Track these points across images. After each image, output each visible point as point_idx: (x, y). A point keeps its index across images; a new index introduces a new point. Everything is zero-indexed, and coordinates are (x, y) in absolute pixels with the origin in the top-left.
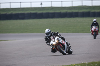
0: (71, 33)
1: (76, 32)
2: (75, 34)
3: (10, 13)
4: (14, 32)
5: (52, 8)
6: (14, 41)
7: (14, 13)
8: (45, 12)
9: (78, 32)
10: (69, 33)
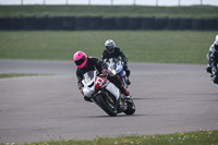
0: (175, 65)
1: (185, 62)
2: (183, 65)
3: (43, 14)
4: (50, 57)
5: (135, 8)
6: (50, 77)
7: (52, 15)
8: (119, 15)
9: (190, 63)
10: (170, 65)
